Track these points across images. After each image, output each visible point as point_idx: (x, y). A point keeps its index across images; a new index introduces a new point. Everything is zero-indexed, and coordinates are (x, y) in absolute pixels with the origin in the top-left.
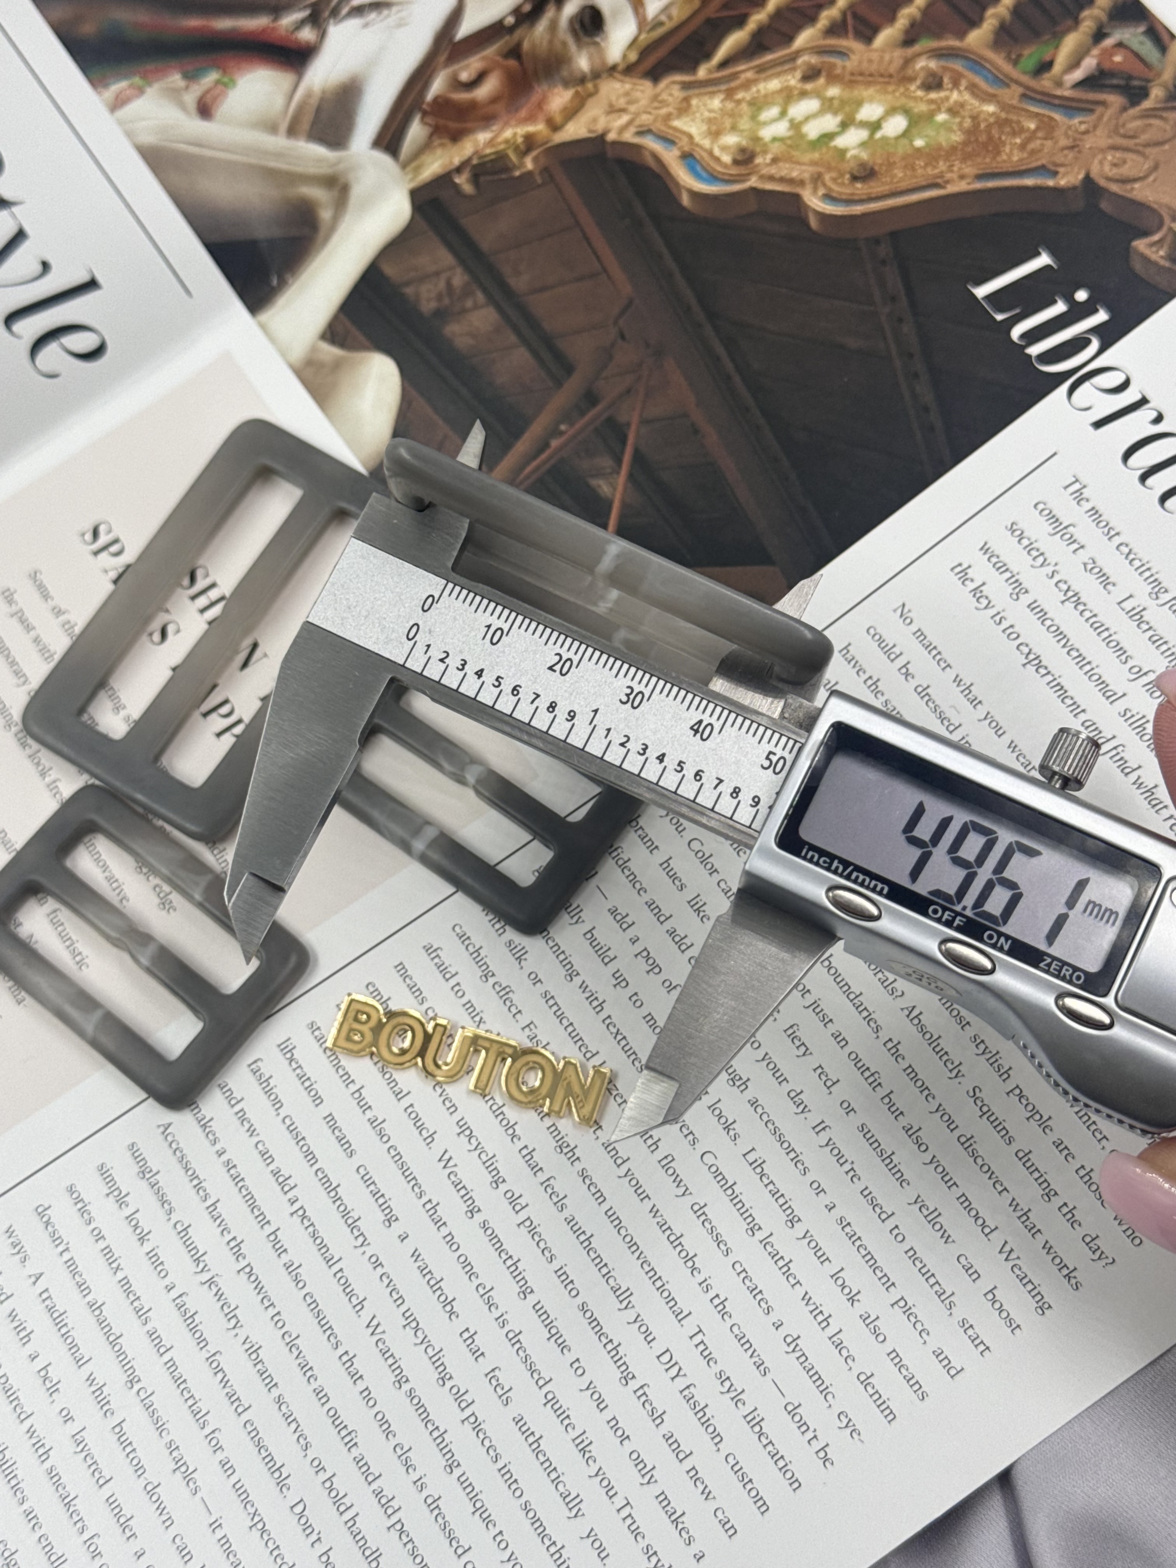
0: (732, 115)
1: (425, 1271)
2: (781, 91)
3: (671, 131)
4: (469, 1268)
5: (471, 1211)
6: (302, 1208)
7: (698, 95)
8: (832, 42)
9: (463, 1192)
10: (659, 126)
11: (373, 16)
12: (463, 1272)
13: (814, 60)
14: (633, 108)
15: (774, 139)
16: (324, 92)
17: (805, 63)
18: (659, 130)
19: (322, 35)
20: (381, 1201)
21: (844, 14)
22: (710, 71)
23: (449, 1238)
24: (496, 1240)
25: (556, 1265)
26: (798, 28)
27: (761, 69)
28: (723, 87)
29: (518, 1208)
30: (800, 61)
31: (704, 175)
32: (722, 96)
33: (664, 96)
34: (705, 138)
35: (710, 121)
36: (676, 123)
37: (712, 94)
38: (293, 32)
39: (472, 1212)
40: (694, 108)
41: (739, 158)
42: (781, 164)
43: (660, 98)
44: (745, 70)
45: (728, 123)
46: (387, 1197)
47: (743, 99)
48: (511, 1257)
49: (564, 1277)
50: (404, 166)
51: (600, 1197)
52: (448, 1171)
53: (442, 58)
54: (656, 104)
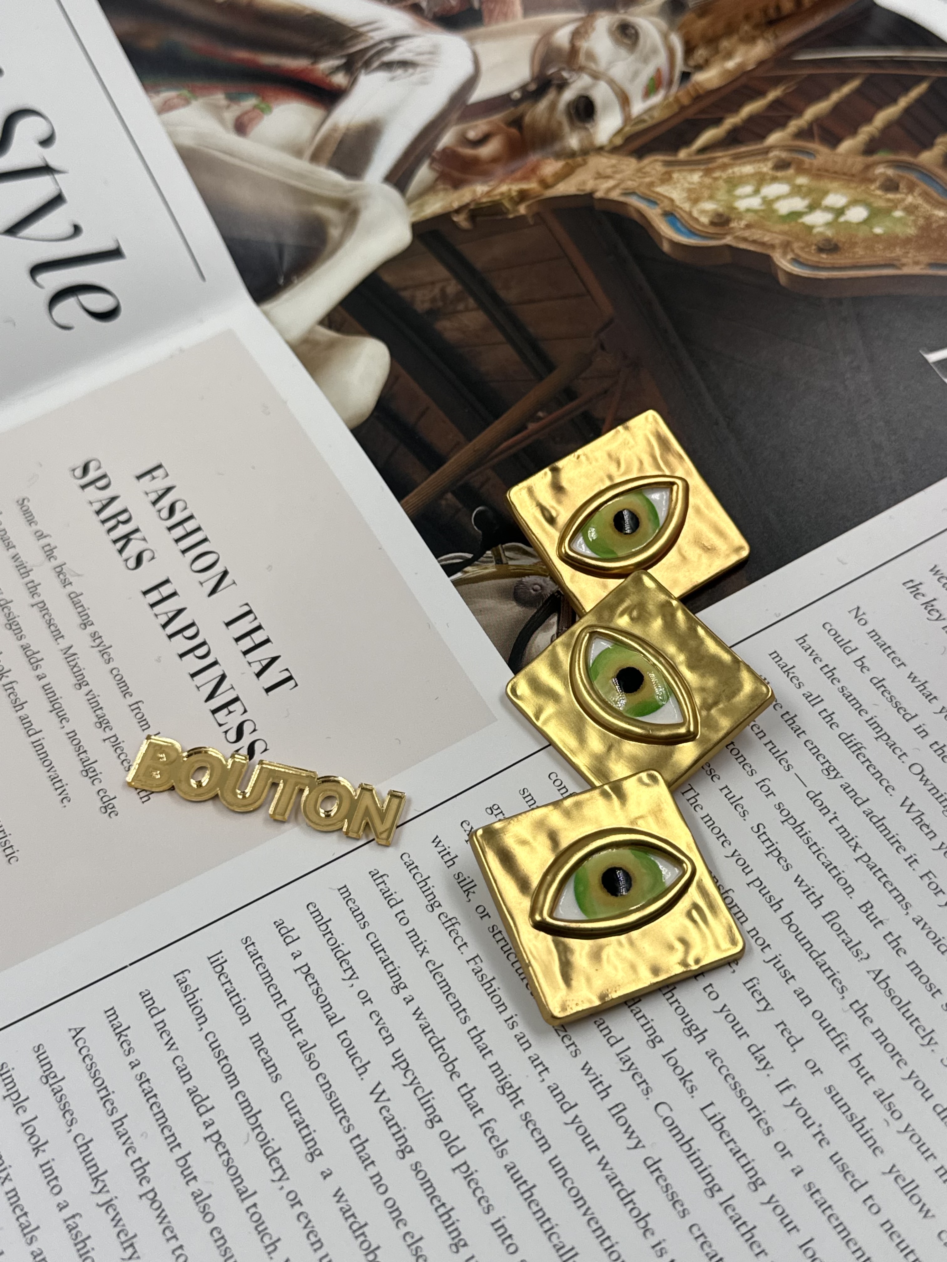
0: (709, 187)
1: (347, 1213)
2: (753, 175)
3: (654, 195)
4: (396, 1214)
5: (402, 1151)
6: (217, 1132)
7: (679, 171)
8: (800, 143)
9: (395, 1129)
10: (643, 190)
11: (399, 72)
12: (388, 1218)
13: (784, 155)
14: (619, 176)
15: (748, 210)
16: (348, 129)
17: (776, 156)
18: (643, 193)
19: (353, 82)
20: (305, 1132)
21: (811, 124)
22: (690, 155)
23: (377, 1178)
24: (428, 1185)
25: (493, 1217)
26: (770, 131)
27: (737, 157)
28: (703, 167)
29: (454, 1151)
30: (771, 155)
31: (683, 229)
32: (701, 174)
33: (648, 169)
34: (685, 202)
35: (689, 190)
36: (660, 189)
37: (692, 171)
38: (327, 76)
39: (404, 1151)
40: (675, 180)
41: (716, 220)
42: (753, 230)
43: (644, 170)
44: (722, 156)
45: (706, 193)
46: (311, 1129)
47: (720, 177)
48: (443, 1204)
49: (501, 1231)
50: (409, 202)
51: (544, 1144)
52: (381, 1105)
53: (455, 116)
54: (640, 175)
